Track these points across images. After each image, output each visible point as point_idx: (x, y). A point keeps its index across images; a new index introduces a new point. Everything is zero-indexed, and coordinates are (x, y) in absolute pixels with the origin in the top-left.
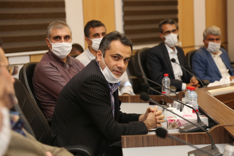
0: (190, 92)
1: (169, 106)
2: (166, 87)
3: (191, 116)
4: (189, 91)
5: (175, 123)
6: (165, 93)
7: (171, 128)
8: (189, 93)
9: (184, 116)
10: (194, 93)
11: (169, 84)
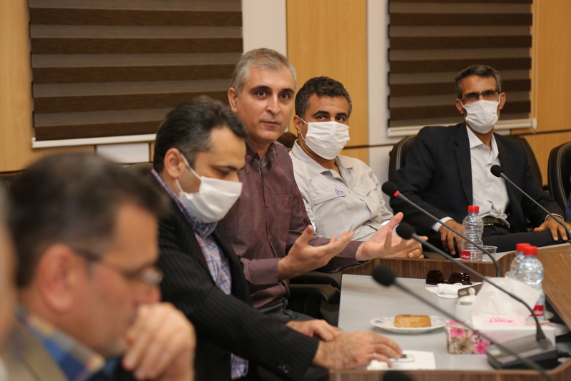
0: (525, 258)
1: (470, 292)
2: (472, 240)
3: (510, 321)
4: (522, 257)
5: (467, 339)
6: (468, 254)
7: (457, 351)
8: (522, 261)
9: (493, 320)
10: (535, 263)
11: (480, 231)
